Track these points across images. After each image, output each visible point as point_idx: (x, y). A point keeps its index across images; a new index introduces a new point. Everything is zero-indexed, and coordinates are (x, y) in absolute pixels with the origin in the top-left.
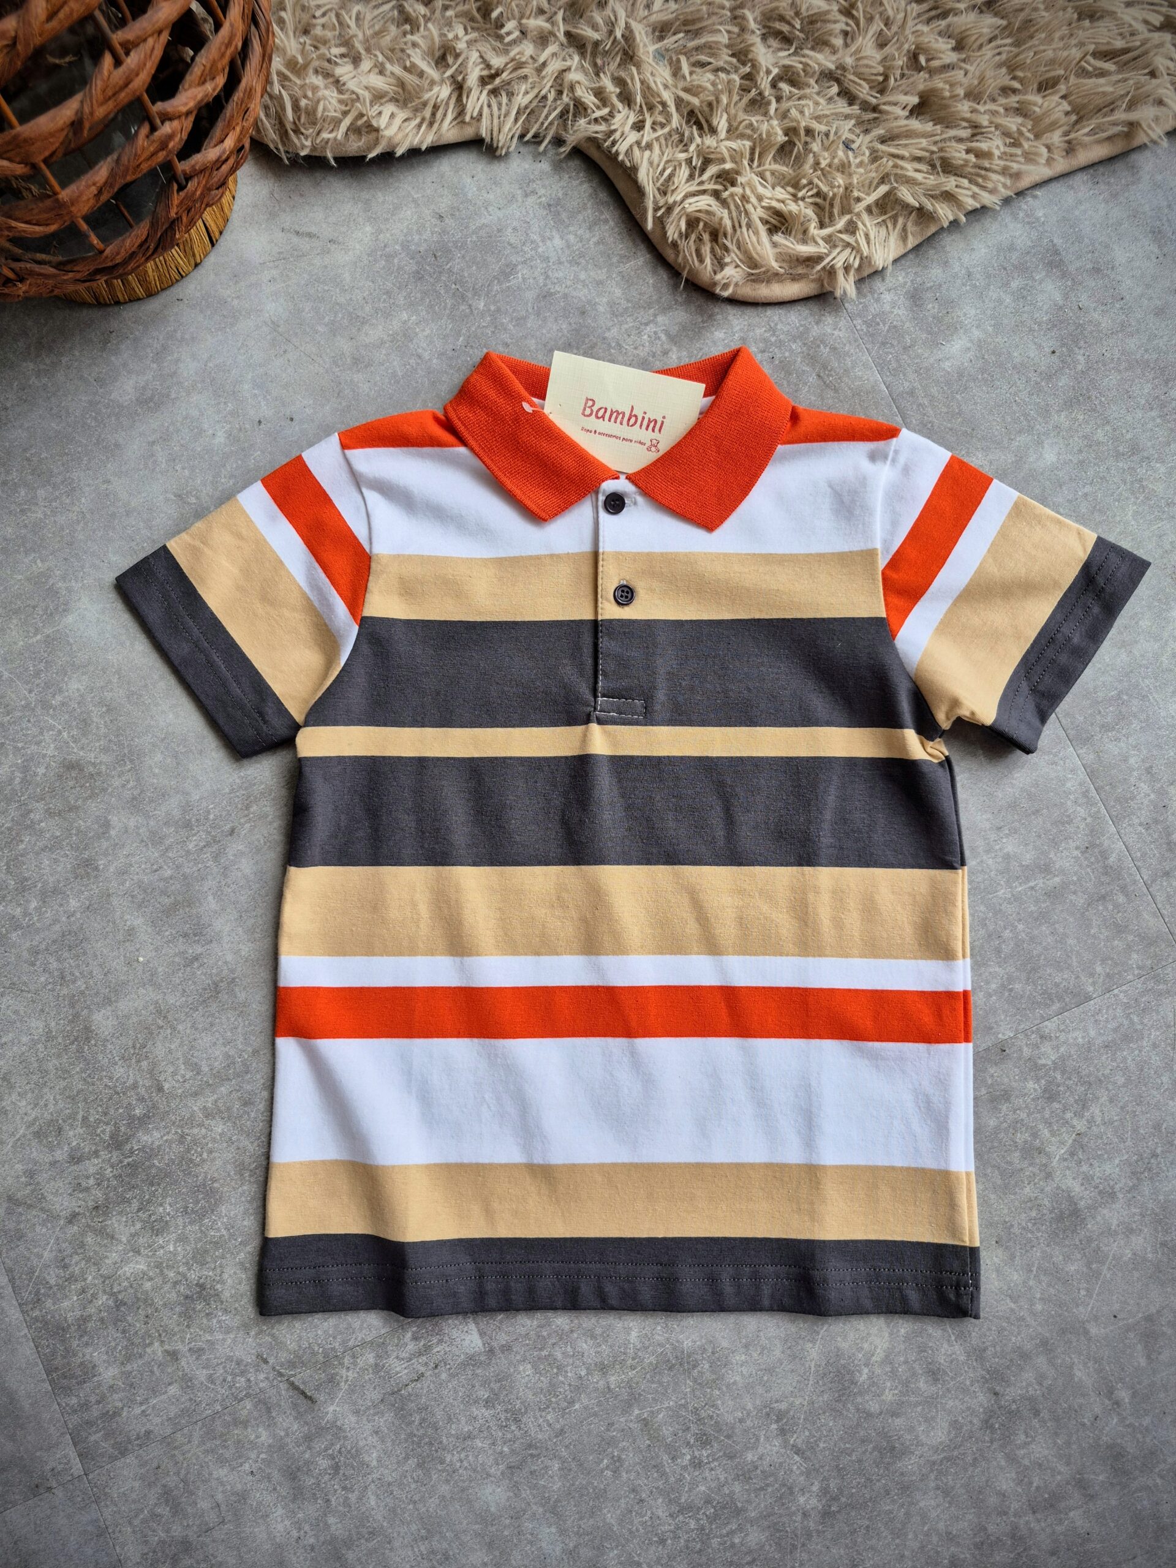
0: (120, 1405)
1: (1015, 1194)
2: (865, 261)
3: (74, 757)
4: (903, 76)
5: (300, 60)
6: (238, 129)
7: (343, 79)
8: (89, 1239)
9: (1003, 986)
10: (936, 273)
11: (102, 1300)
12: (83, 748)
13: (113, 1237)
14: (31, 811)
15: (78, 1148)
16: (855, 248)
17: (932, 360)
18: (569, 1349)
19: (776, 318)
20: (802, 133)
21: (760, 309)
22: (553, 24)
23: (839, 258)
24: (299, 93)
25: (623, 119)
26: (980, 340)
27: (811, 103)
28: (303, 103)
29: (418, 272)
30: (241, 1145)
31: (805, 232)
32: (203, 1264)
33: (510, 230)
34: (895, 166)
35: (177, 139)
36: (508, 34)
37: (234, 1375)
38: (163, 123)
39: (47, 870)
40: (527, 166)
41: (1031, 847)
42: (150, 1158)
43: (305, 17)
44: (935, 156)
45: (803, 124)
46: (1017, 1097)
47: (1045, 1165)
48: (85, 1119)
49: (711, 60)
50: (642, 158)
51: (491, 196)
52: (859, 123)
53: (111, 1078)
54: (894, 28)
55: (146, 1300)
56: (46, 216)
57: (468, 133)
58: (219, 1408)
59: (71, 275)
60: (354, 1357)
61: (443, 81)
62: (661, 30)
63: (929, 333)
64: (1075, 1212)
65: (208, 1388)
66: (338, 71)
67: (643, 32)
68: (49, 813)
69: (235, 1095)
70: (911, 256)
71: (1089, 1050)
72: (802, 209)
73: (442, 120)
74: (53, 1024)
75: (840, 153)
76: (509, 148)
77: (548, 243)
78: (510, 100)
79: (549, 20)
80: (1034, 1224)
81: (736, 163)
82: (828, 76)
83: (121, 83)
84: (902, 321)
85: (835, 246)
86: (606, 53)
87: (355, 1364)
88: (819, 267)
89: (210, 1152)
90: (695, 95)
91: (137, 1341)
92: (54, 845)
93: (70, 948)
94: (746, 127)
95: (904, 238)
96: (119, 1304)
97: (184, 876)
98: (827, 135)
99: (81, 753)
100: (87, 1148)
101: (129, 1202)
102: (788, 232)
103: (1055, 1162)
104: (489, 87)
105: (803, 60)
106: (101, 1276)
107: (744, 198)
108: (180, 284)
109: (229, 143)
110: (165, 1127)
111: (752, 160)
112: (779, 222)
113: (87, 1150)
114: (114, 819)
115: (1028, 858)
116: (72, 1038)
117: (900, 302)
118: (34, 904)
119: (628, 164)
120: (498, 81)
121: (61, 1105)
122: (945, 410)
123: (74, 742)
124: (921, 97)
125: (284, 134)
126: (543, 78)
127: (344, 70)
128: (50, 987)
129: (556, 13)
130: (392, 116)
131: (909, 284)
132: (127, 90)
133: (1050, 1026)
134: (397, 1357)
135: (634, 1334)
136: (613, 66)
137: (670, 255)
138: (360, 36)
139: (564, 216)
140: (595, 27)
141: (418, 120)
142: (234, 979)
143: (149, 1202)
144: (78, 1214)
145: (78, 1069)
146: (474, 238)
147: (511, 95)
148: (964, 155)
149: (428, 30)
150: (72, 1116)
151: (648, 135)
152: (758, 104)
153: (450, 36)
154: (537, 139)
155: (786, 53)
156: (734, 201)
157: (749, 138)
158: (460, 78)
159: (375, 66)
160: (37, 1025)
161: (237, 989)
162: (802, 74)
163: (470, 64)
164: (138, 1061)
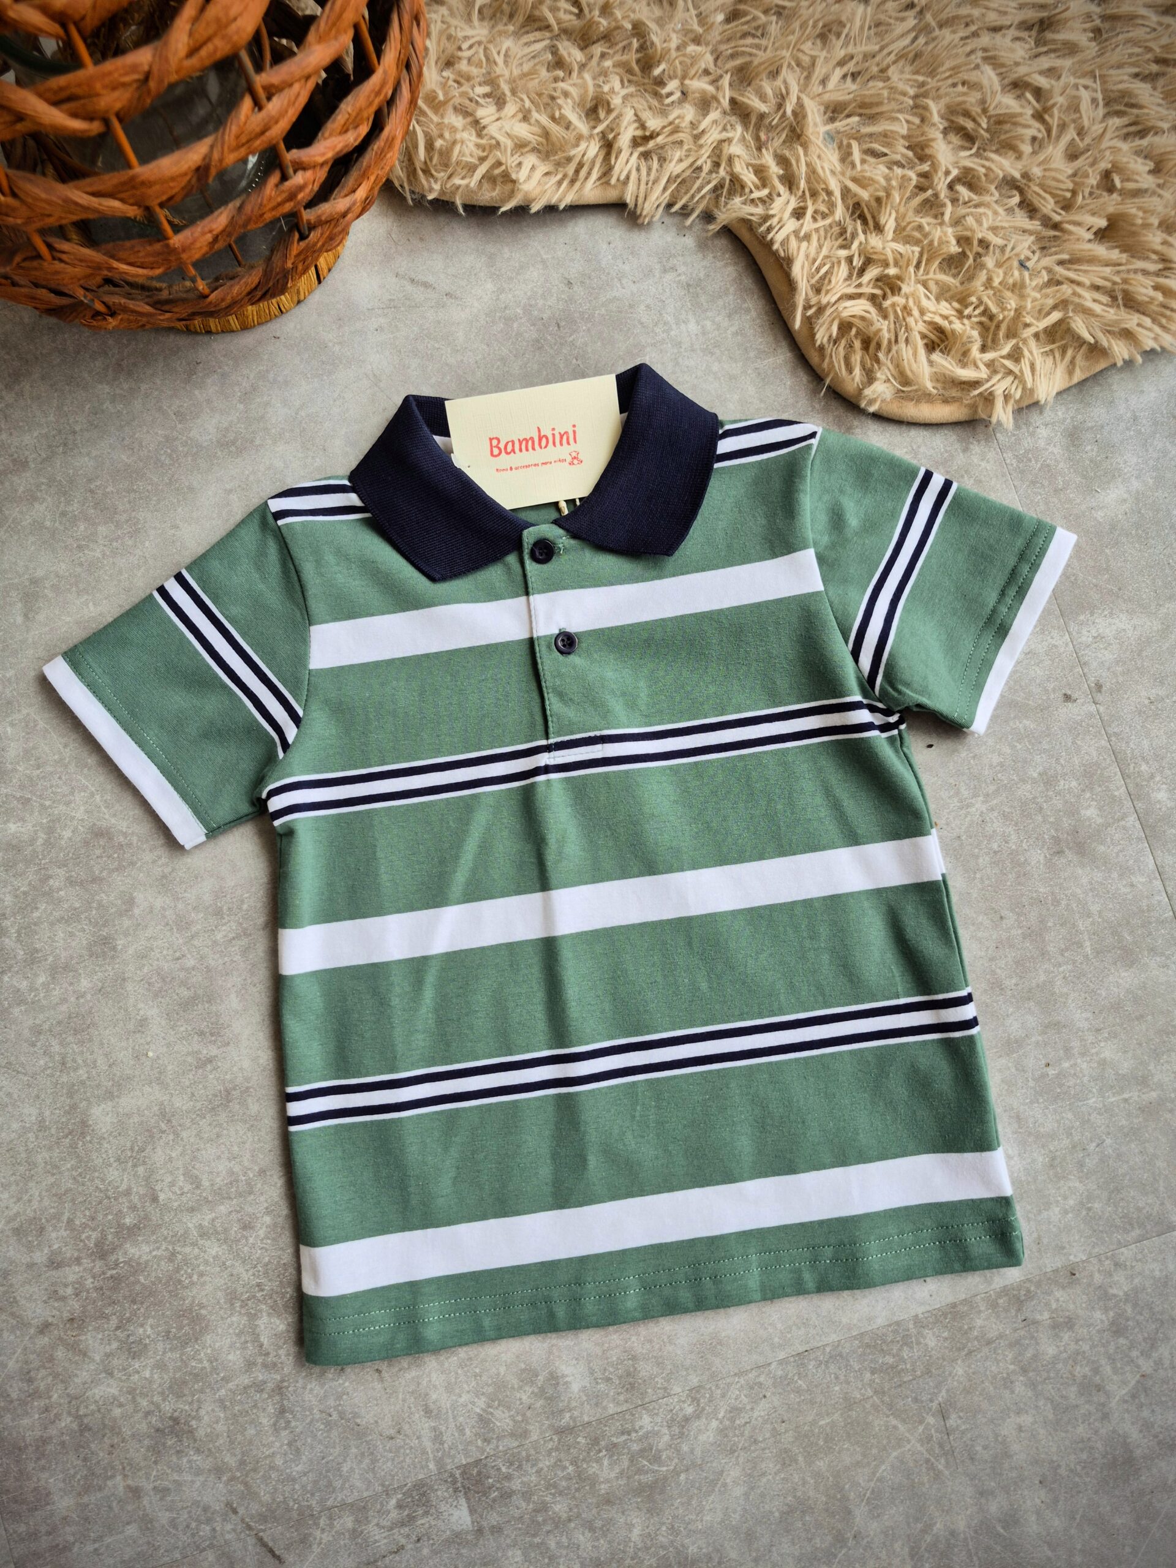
0: (71, 1539)
1: (1067, 1432)
2: (1028, 392)
3: (104, 824)
4: (1091, 194)
5: (441, 97)
6: (372, 178)
7: (484, 122)
8: (60, 1353)
9: (1081, 1203)
10: (1098, 413)
11: (66, 1421)
12: (115, 815)
13: (85, 1355)
14: (50, 877)
15: (59, 1252)
16: (1019, 378)
17: (1083, 507)
18: (564, 1539)
19: (920, 440)
20: (975, 243)
21: (904, 428)
22: (717, 89)
23: (1000, 386)
24: (435, 132)
25: (784, 203)
26: (1138, 492)
27: (990, 213)
28: (439, 143)
29: (538, 341)
30: (235, 1272)
31: (966, 353)
32: (179, 1396)
33: (642, 307)
34: (1074, 294)
35: (307, 190)
36: (669, 95)
37: (200, 1522)
38: (295, 172)
39: (61, 943)
40: (669, 239)
41: (1130, 1055)
42: (135, 1273)
43: (451, 48)
44: (1116, 287)
45: (980, 236)
46: (1082, 1326)
47: (1103, 1405)
48: (70, 1221)
49: (885, 150)
50: (799, 248)
51: (627, 267)
52: (1040, 239)
53: (103, 1180)
54: (1088, 140)
55: (112, 1429)
56: (151, 259)
57: (611, 195)
58: (178, 1556)
59: (168, 315)
60: (331, 1518)
61: (591, 136)
62: (834, 111)
63: (1084, 477)
64: (1129, 1461)
65: (168, 1533)
66: (480, 113)
67: (815, 110)
68: (71, 882)
69: (234, 1216)
70: (1074, 390)
71: (1165, 1285)
72: (966, 329)
73: (586, 178)
74: (47, 1113)
75: (1016, 273)
76: (653, 217)
77: (683, 326)
78: (661, 166)
79: (714, 82)
80: (1084, 1468)
81: (901, 268)
82: (1010, 184)
83: (258, 130)
84: (1056, 460)
85: (995, 372)
86: (771, 128)
87: (331, 1526)
88: (976, 392)
89: (201, 1275)
90: (864, 187)
91: (98, 1471)
92: (73, 917)
93: (76, 1032)
94: (913, 229)
95: (1070, 372)
96: (84, 1429)
97: (209, 969)
98: (1003, 249)
99: (113, 821)
100: (69, 1252)
101: (107, 1317)
102: (946, 351)
103: (1113, 1404)
104: (641, 149)
105: (987, 163)
106: (68, 1395)
107: (905, 308)
108: (279, 320)
109: (361, 193)
110: (156, 1242)
111: (918, 266)
112: (939, 338)
113: (68, 1255)
114: (139, 896)
115: (1126, 1067)
116: (66, 1131)
117: (1056, 439)
118: (42, 979)
119: (782, 254)
120: (651, 144)
121: (46, 1202)
122: (1092, 564)
123: (107, 807)
124: (1109, 220)
125: (412, 173)
126: (701, 146)
127: (486, 112)
128: (49, 1072)
129: (721, 76)
130: (533, 168)
131: (1068, 421)
132: (264, 138)
133: (1126, 1254)
134: (377, 1525)
135: (636, 1532)
136: (777, 142)
137: (814, 358)
138: (507, 73)
139: (703, 299)
140: (763, 98)
141: (559, 176)
142: (247, 1088)
143: (129, 1320)
144: (50, 1324)
145: (69, 1166)
146: (603, 311)
147: (662, 160)
148: (1151, 293)
149: (583, 78)
150: (57, 1217)
151: (808, 224)
152: (932, 206)
153: (606, 88)
154: (685, 212)
155: (968, 153)
156: (895, 312)
157: (917, 242)
158: (611, 136)
159: (520, 110)
160: (30, 1112)
161: (250, 1100)
162: (983, 178)
163: (624, 124)
164: (135, 1166)
